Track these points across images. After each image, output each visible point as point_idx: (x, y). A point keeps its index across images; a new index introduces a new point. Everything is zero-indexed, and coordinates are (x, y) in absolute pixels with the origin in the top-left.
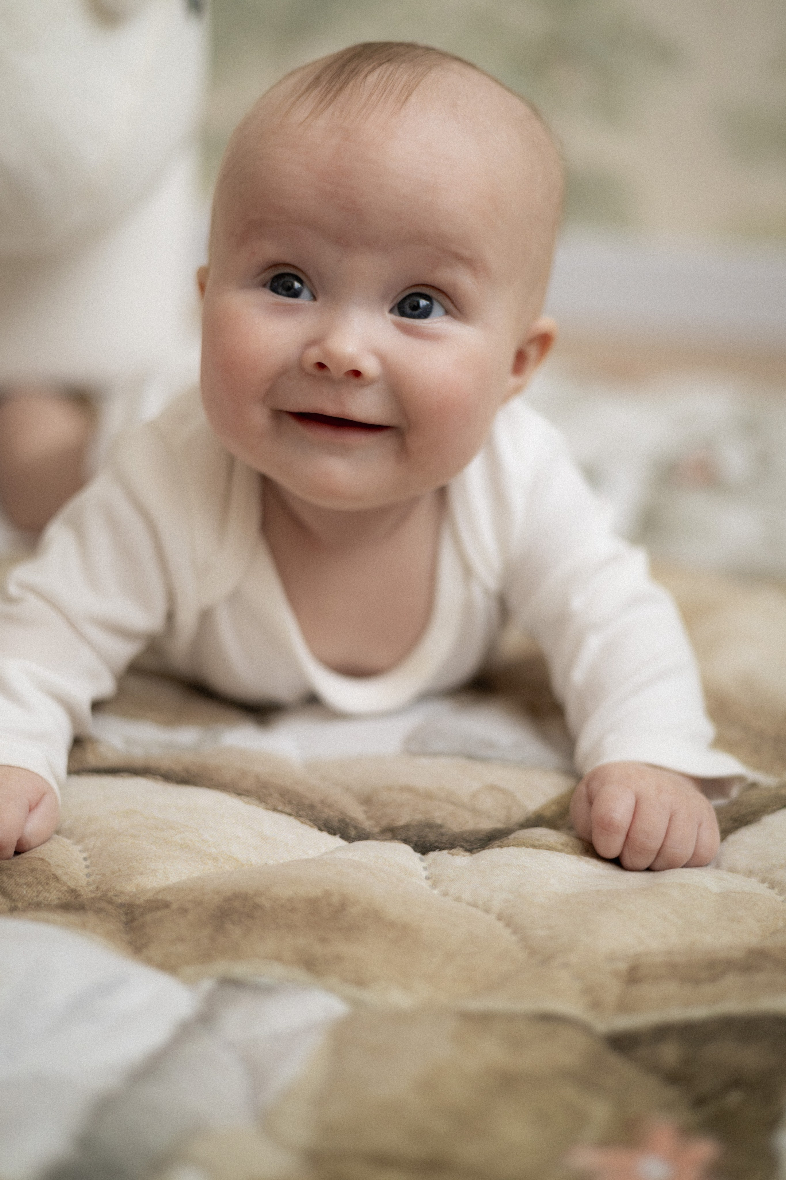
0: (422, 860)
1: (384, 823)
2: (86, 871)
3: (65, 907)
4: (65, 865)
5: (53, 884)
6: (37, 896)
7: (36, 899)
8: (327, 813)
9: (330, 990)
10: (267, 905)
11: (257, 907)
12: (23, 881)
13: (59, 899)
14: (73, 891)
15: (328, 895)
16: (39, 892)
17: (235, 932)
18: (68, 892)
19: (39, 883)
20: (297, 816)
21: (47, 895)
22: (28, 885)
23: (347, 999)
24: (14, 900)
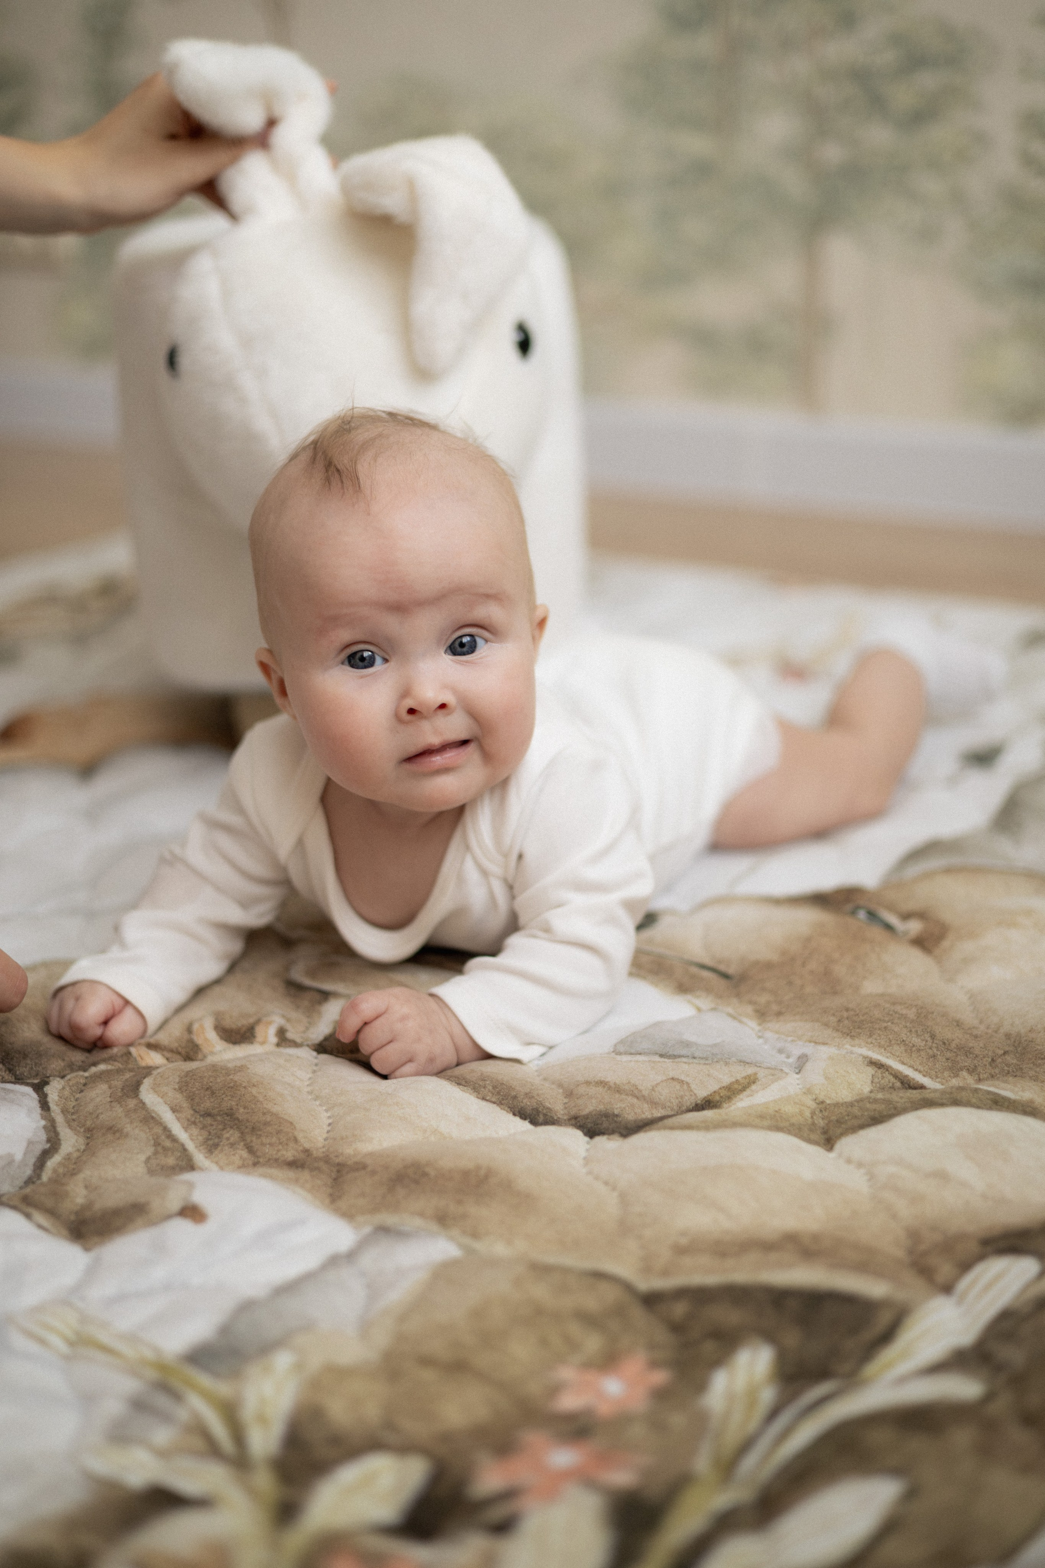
0: (588, 1143)
1: (573, 1112)
2: (325, 1136)
3: (294, 1164)
4: (308, 1131)
5: (292, 1144)
6: (276, 1154)
7: (275, 1156)
8: (527, 1103)
9: (451, 1239)
10: (432, 1173)
11: (425, 1174)
12: (268, 1141)
13: (294, 1156)
14: (307, 1151)
15: (478, 1168)
16: (278, 1151)
17: (401, 1192)
18: (302, 1151)
19: (281, 1143)
20: (500, 1103)
21: (284, 1153)
22: (271, 1144)
23: (461, 1246)
24: (258, 1157)
